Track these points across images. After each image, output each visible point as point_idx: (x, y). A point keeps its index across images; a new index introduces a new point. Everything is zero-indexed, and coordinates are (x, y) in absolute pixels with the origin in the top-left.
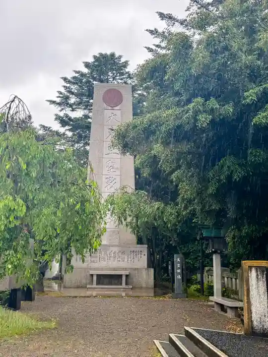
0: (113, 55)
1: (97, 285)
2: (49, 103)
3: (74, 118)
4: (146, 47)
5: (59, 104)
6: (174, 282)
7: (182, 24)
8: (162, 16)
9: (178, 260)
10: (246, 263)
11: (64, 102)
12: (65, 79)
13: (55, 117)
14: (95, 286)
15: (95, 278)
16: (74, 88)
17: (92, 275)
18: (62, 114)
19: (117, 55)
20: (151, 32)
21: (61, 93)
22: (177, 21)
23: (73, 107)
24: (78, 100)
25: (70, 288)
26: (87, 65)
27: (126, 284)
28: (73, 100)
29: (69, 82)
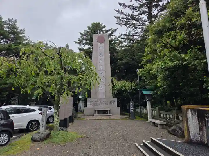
0: (99, 23)
1: (98, 114)
2: (75, 43)
3: (85, 49)
4: (115, 17)
5: (79, 43)
6: (130, 113)
7: (128, 7)
8: (120, 4)
9: (132, 104)
10: (185, 107)
11: (81, 42)
12: (81, 33)
13: (77, 48)
14: (97, 115)
15: (97, 112)
16: (85, 37)
17: (96, 111)
18: (80, 47)
19: (101, 24)
20: (117, 11)
21: (79, 39)
22: (127, 6)
23: (84, 45)
24: (86, 42)
25: (87, 116)
26: (89, 28)
27: (109, 114)
28: (84, 42)
29: (82, 35)
